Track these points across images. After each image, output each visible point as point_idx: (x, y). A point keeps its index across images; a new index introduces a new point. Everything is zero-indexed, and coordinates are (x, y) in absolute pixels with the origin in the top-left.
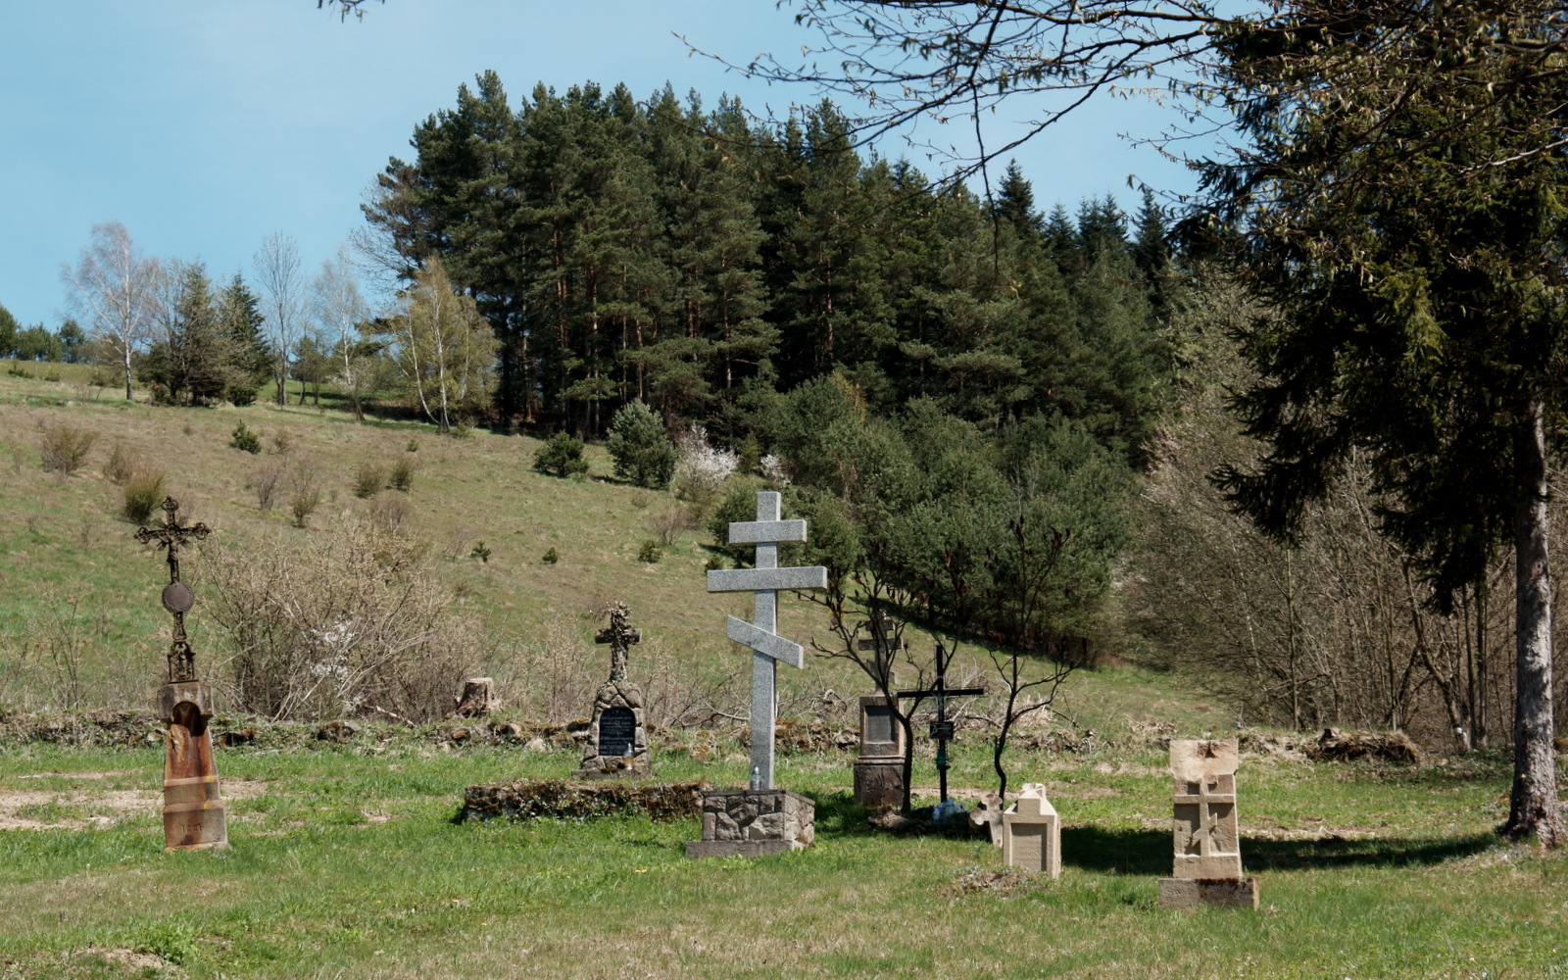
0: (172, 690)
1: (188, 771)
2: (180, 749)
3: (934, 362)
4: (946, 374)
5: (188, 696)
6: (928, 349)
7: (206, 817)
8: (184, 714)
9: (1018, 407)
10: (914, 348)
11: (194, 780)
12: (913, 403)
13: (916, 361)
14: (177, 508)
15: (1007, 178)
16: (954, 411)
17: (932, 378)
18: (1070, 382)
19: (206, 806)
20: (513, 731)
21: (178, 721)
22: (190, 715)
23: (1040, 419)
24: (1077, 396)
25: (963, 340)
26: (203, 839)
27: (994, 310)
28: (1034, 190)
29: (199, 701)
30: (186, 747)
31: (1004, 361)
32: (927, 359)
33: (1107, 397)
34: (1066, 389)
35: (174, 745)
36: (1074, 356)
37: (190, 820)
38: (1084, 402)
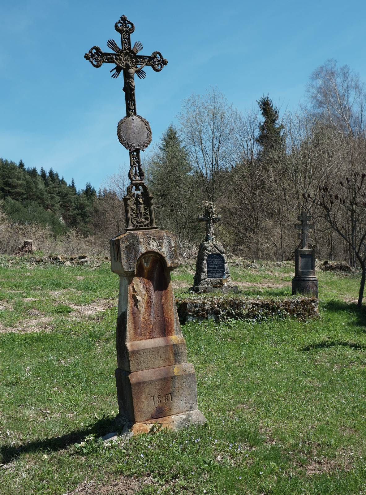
0: (136, 238)
1: (152, 331)
2: (142, 305)
3: (10, 191)
4: (12, 193)
5: (153, 246)
6: (9, 188)
7: (177, 384)
8: (146, 265)
9: (25, 199)
10: (7, 188)
11: (158, 342)
12: (6, 197)
13: (7, 190)
14: (132, 30)
15: (20, 162)
16: (13, 199)
17: (10, 193)
18: (33, 195)
19: (176, 371)
20: (59, 259)
21: (140, 274)
22: (153, 267)
23: (29, 201)
24: (35, 197)
25: (14, 187)
26: (175, 410)
27: (20, 182)
28: (24, 164)
29: (165, 251)
30: (149, 303)
31: (22, 191)
32: (9, 190)
33: (39, 198)
34: (33, 196)
35: (136, 301)
36: (34, 191)
37: (160, 390)
38: (36, 198)
